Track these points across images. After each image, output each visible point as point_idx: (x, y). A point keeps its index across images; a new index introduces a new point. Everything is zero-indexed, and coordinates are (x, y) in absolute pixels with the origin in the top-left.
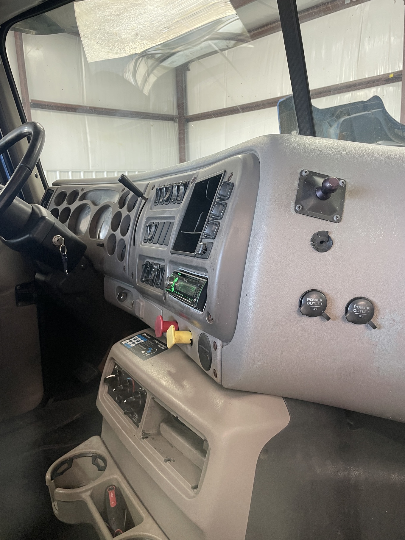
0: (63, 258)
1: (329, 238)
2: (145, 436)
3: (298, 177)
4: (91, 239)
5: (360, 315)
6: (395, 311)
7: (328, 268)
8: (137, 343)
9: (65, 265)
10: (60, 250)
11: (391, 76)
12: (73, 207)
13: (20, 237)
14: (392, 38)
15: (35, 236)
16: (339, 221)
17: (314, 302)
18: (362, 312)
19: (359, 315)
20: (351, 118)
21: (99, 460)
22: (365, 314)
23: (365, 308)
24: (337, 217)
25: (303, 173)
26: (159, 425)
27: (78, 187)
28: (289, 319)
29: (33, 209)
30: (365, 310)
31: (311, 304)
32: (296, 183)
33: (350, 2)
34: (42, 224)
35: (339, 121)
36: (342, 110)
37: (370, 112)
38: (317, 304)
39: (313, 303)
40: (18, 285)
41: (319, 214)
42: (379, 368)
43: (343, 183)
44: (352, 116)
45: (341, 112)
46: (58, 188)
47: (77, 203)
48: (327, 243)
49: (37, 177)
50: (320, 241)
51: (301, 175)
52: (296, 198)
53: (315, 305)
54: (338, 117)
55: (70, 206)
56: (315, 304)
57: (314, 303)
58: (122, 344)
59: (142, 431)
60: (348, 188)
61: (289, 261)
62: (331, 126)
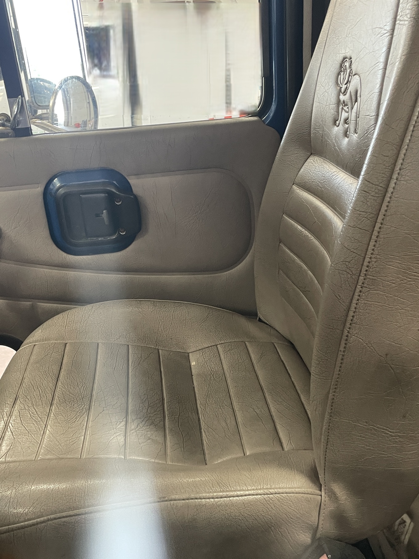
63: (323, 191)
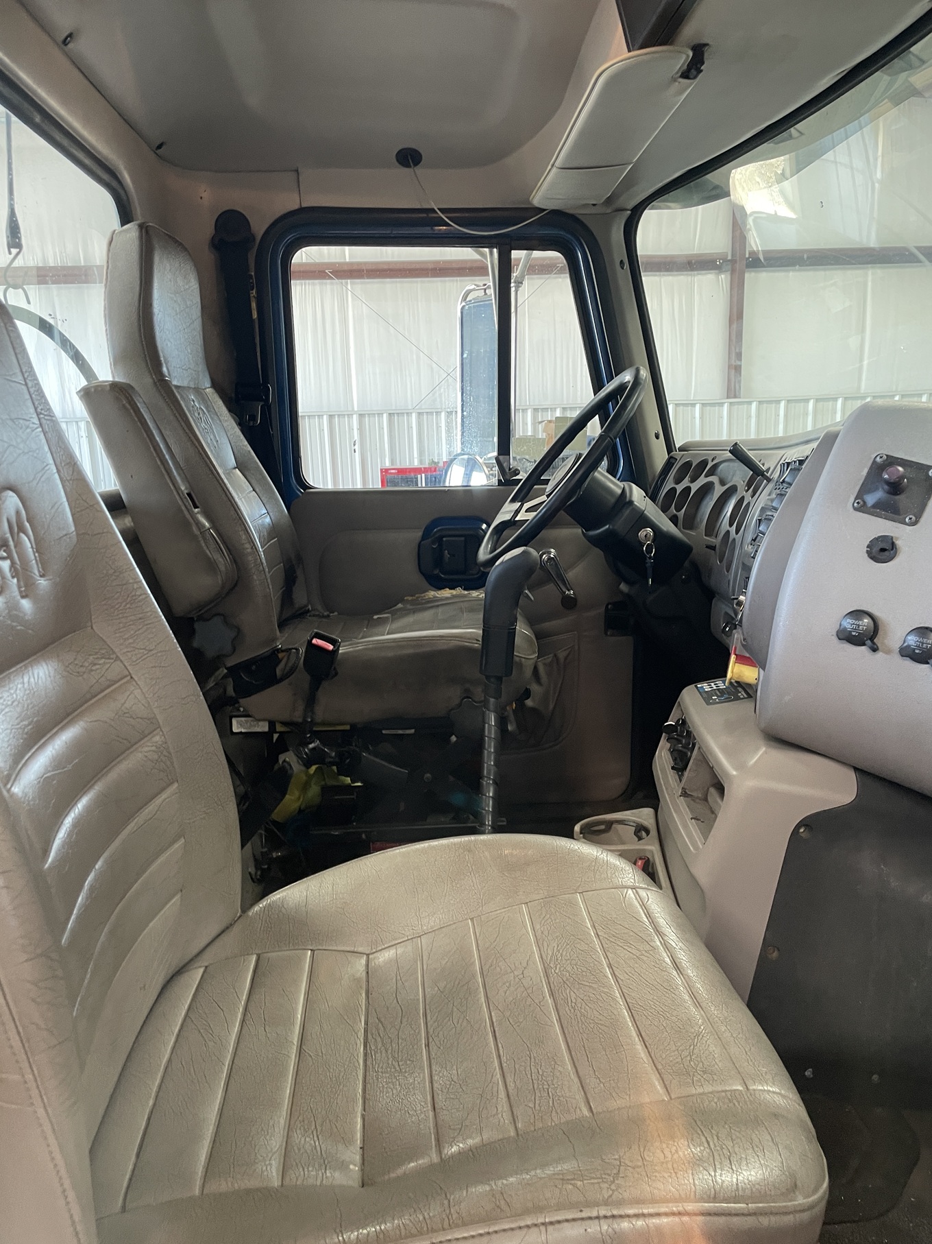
0: (648, 560)
1: (894, 546)
2: (685, 794)
3: (871, 462)
4: (705, 537)
5: (918, 650)
8: (715, 688)
9: (650, 572)
10: (644, 549)
12: (695, 487)
13: (599, 529)
15: (616, 528)
16: (914, 524)
18: (921, 647)
21: (643, 832)
22: (923, 648)
23: (925, 641)
24: (910, 519)
25: (878, 459)
26: (708, 789)
27: (708, 455)
29: (624, 490)
30: (926, 644)
31: (852, 627)
32: (865, 471)
34: (627, 512)
38: (860, 628)
39: (854, 626)
40: (610, 604)
41: (886, 513)
46: (683, 455)
47: (702, 480)
48: (892, 552)
49: (657, 437)
50: (880, 548)
51: (874, 461)
52: (858, 491)
53: (856, 630)
55: (676, 486)
57: (857, 627)
58: (697, 687)
59: (683, 788)
63: (37, 721)
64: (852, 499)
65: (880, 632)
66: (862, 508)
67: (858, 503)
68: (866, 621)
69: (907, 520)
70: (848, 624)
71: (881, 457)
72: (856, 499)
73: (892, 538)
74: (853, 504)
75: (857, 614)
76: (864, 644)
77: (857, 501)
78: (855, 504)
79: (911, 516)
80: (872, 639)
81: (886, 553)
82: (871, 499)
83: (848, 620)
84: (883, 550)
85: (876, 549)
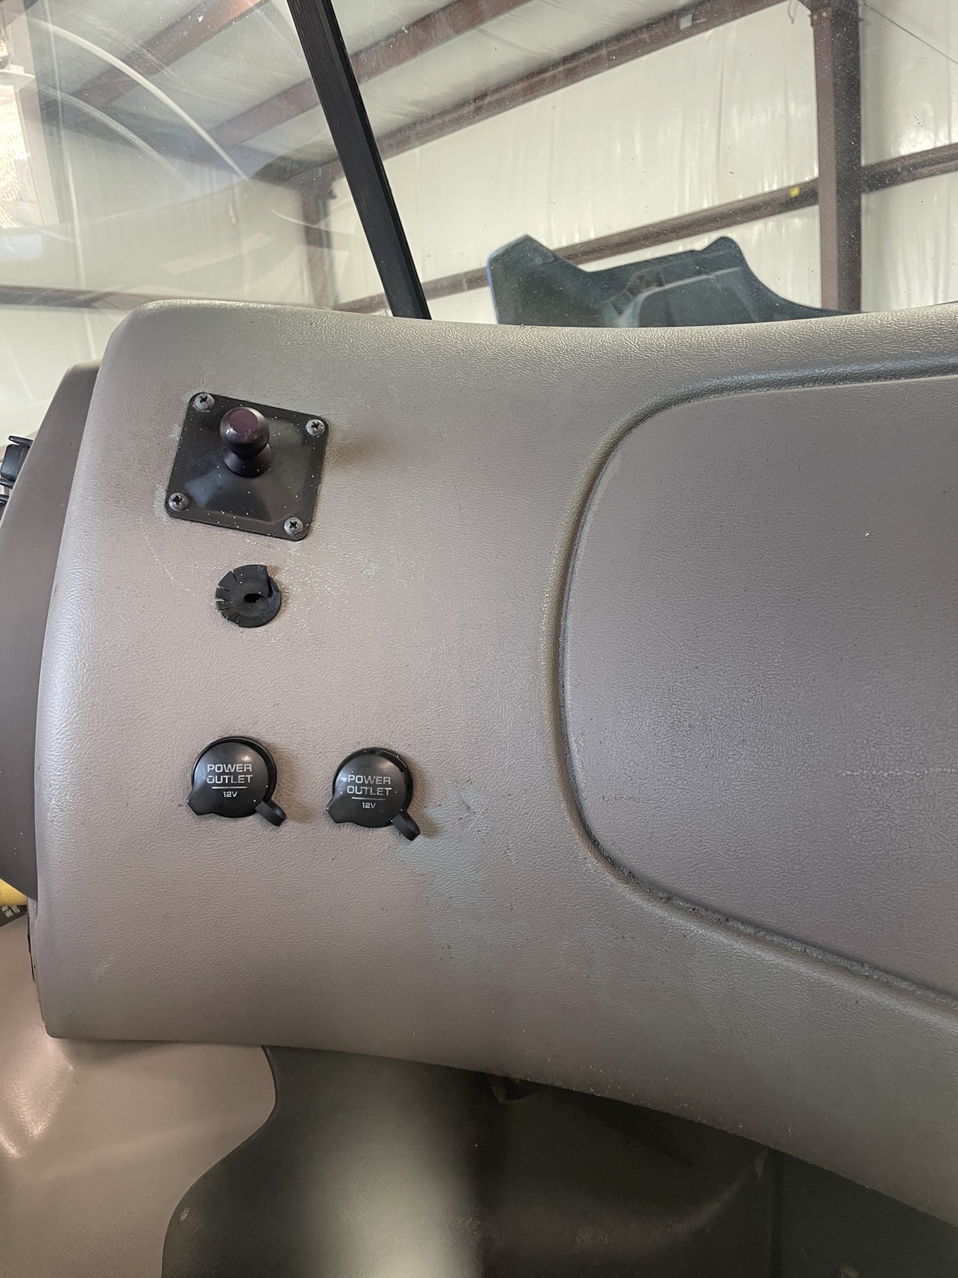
1: (271, 588)
3: (182, 415)
5: (365, 801)
6: (468, 781)
7: (274, 673)
11: (795, 192)
14: (792, 106)
16: (301, 535)
17: (227, 774)
18: (371, 793)
19: (363, 801)
20: (665, 291)
22: (377, 796)
23: (377, 780)
24: (293, 525)
25: (198, 404)
28: (168, 830)
30: (379, 786)
31: (219, 780)
32: (176, 432)
33: (693, 25)
35: (637, 299)
36: (641, 274)
37: (712, 276)
38: (235, 779)
39: (224, 779)
41: (239, 517)
42: (449, 947)
43: (315, 426)
44: (668, 286)
45: (641, 278)
48: (270, 600)
50: (244, 595)
51: (191, 409)
52: (170, 475)
53: (229, 784)
54: (635, 292)
56: (229, 779)
57: (227, 777)
60: (335, 441)
61: (152, 658)
62: (620, 312)
64: (161, 493)
65: (282, 779)
66: (186, 511)
67: (177, 500)
68: (247, 758)
69: (287, 527)
70: (206, 773)
71: (204, 400)
72: (169, 492)
73: (265, 567)
74: (167, 503)
75: (224, 747)
76: (251, 812)
77: (173, 496)
78: (171, 504)
79: (294, 520)
80: (267, 798)
81: (260, 605)
82: (201, 490)
83: (211, 767)
84: (251, 598)
85: (237, 597)
